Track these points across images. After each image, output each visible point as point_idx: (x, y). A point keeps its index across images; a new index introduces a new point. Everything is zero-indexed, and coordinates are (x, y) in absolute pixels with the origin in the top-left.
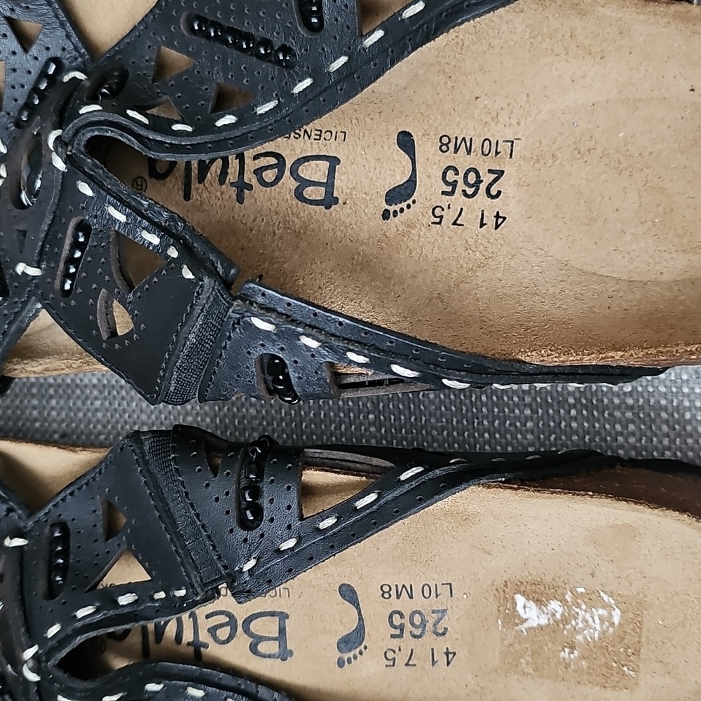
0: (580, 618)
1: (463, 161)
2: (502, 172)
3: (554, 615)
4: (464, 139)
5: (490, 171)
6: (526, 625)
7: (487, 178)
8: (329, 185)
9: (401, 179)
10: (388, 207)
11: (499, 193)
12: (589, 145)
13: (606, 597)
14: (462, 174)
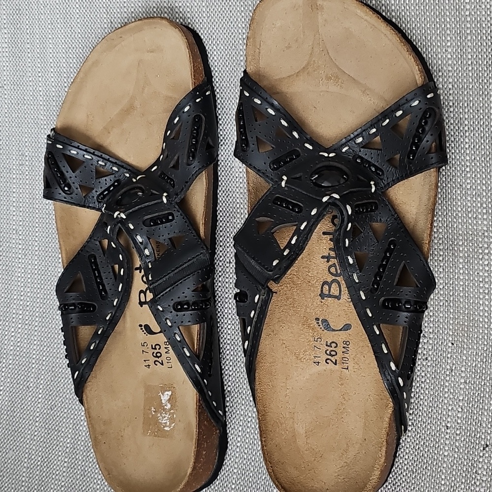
0: (166, 415)
1: (340, 350)
2: (336, 365)
3: (166, 405)
4: (348, 351)
5: (336, 360)
6: (161, 395)
7: (333, 359)
8: (330, 296)
9: (332, 325)
10: (321, 320)
11: (328, 363)
12: (346, 399)
13: (173, 425)
14: (334, 349)
